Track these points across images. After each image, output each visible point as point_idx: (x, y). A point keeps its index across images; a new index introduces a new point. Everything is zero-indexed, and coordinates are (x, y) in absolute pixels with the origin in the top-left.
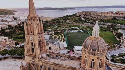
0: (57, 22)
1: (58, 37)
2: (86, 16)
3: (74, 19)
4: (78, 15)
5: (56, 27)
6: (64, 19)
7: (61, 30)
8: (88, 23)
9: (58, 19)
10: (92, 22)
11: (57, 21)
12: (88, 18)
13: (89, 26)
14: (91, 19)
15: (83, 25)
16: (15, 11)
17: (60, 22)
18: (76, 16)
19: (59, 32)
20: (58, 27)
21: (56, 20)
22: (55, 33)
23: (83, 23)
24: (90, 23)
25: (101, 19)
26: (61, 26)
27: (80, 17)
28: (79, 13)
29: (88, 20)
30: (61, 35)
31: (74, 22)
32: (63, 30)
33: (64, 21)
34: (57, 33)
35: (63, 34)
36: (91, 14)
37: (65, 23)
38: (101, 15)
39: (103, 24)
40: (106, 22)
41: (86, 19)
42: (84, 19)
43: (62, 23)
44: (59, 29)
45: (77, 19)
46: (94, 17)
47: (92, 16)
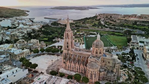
0: (76, 26)
1: (78, 41)
2: (107, 19)
3: (93, 23)
4: (98, 18)
5: (76, 31)
6: (83, 23)
7: (80, 35)
8: (107, 27)
9: (77, 23)
10: (111, 26)
11: (76, 24)
12: (108, 22)
13: (107, 31)
14: (111, 24)
15: (102, 30)
16: (28, 11)
17: (79, 26)
18: (96, 20)
19: (78, 36)
20: (78, 31)
21: (74, 24)
22: (75, 37)
23: (102, 28)
24: (109, 27)
25: (121, 23)
26: (80, 31)
27: (100, 20)
28: (99, 15)
29: (107, 25)
30: (81, 39)
31: (93, 26)
32: (82, 34)
33: (83, 25)
34: (77, 37)
35: (82, 39)
36: (112, 17)
37: (84, 27)
38: (122, 18)
39: (121, 29)
40: (125, 26)
41: (106, 23)
42: (104, 23)
43: (81, 27)
44: (78, 34)
45: (97, 23)
46: (115, 20)
47: (113, 20)
